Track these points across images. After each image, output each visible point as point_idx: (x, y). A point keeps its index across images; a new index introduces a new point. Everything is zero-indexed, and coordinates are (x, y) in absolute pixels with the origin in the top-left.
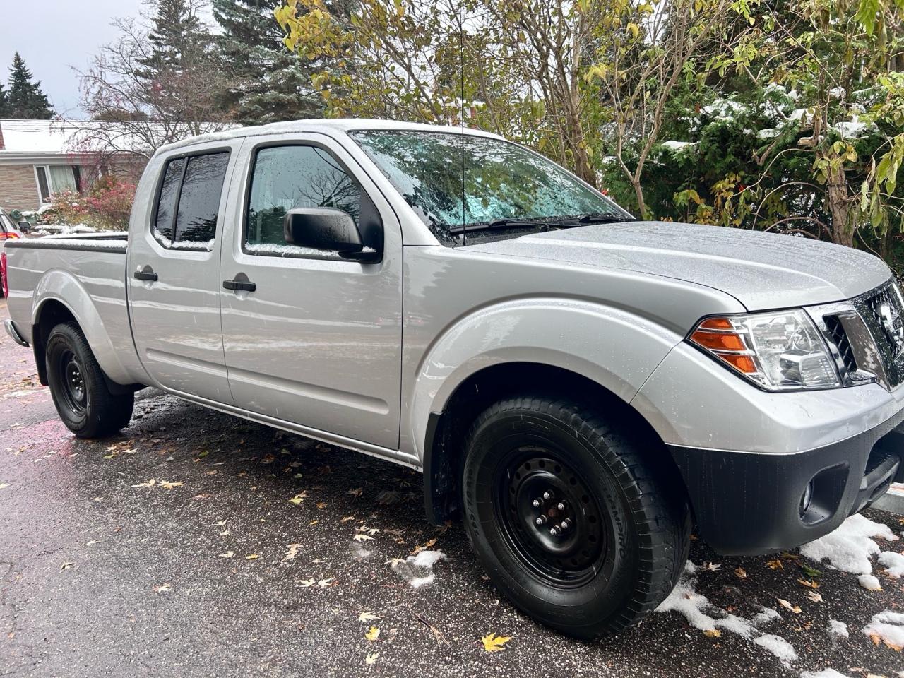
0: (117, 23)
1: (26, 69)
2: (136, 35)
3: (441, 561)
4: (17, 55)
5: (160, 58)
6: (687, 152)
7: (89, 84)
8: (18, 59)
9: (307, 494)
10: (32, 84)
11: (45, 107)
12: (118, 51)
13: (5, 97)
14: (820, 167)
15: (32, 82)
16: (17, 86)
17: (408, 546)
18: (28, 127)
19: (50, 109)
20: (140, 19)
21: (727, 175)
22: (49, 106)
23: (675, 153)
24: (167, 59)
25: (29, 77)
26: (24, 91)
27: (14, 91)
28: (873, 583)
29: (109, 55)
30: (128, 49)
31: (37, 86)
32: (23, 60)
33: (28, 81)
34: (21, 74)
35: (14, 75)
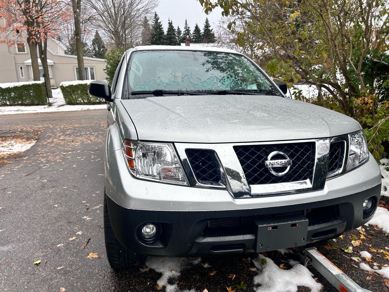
1: (209, 23)
4: (207, 18)
10: (210, 29)
11: (214, 38)
13: (201, 35)
16: (205, 30)
25: (210, 27)
26: (207, 32)
27: (204, 32)
31: (212, 30)
32: (208, 20)
33: (209, 28)
34: (207, 26)
35: (205, 26)
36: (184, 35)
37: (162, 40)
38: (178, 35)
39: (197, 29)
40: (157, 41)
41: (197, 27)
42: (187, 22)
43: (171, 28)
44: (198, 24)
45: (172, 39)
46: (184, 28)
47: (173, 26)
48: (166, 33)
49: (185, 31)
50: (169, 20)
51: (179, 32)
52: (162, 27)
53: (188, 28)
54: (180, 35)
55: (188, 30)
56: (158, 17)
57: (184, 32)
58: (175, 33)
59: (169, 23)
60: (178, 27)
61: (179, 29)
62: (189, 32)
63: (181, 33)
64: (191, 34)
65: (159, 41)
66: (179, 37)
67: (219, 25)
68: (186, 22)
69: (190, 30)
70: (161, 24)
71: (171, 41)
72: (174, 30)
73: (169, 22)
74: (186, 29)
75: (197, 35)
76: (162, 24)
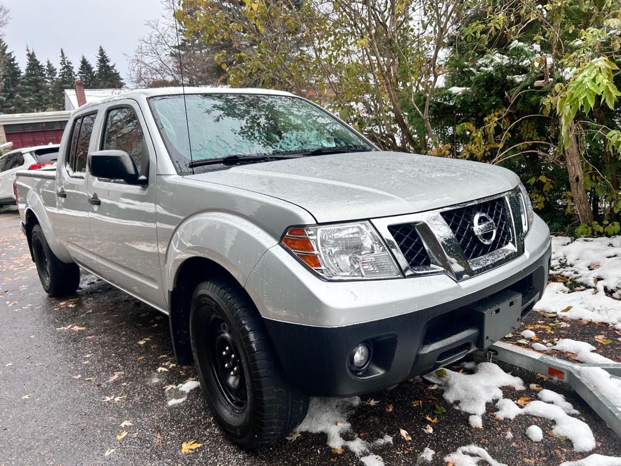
0: (148, 24)
1: (107, 56)
2: (160, 30)
3: (197, 389)
4: (101, 47)
5: (185, 44)
6: (464, 95)
7: (134, 64)
8: (101, 50)
9: (150, 338)
10: (110, 66)
11: (118, 80)
12: (149, 42)
13: (94, 75)
14: (544, 103)
15: (110, 64)
16: (101, 68)
17: (186, 376)
18: (103, 94)
19: (122, 81)
20: (163, 20)
21: (493, 110)
22: (122, 79)
23: (455, 96)
24: (190, 44)
25: (108, 62)
26: (106, 71)
27: (100, 71)
28: (477, 422)
29: (144, 45)
30: (155, 40)
31: (113, 67)
32: (104, 50)
33: (108, 64)
34: (103, 60)
35: (99, 60)
36: (63, 75)
37: (19, 85)
38: (50, 76)
39: (85, 65)
40: (9, 86)
41: (84, 62)
42: (64, 52)
43: (34, 64)
44: (86, 58)
45: (39, 84)
46: (61, 63)
47: (38, 60)
48: (24, 73)
49: (63, 69)
50: (28, 50)
51: (52, 71)
52: (15, 62)
53: (68, 63)
54: (55, 75)
55: (68, 68)
56: (4, 44)
57: (61, 70)
58: (44, 73)
59: (29, 55)
60: (48, 62)
61: (49, 65)
62: (71, 71)
63: (56, 73)
64: (76, 74)
65: (13, 86)
66: (52, 78)
67: (134, 58)
68: (62, 52)
69: (73, 68)
70: (12, 57)
71: (37, 87)
72: (40, 67)
73: (27, 52)
74: (64, 65)
75: (87, 75)
76: (15, 57)
